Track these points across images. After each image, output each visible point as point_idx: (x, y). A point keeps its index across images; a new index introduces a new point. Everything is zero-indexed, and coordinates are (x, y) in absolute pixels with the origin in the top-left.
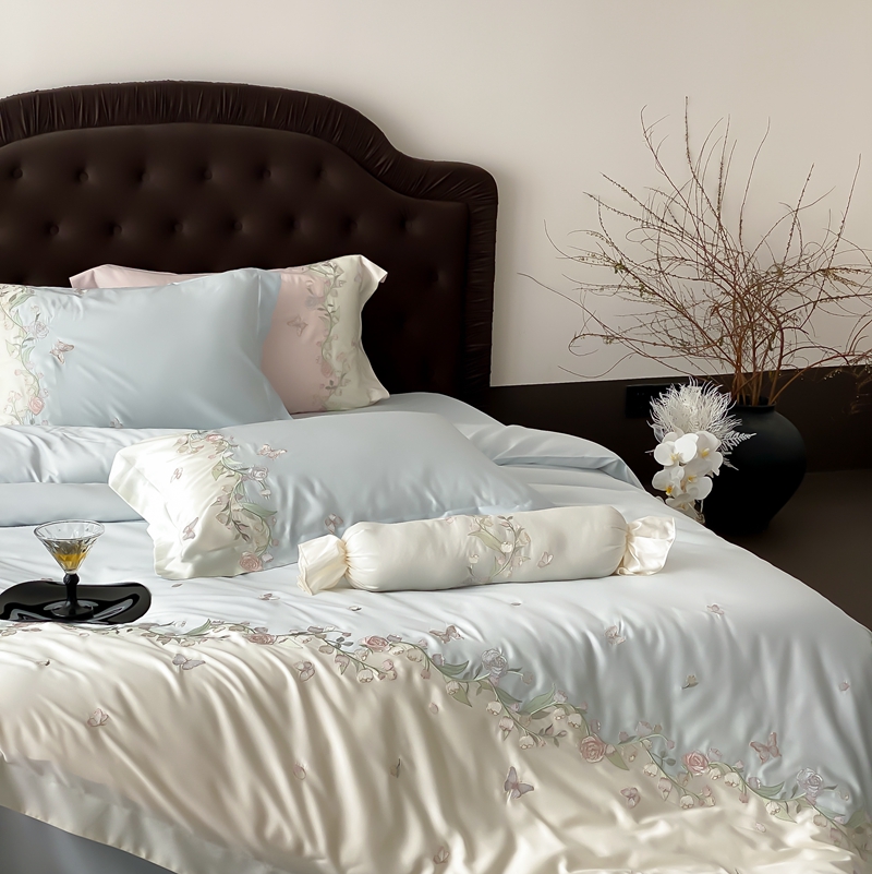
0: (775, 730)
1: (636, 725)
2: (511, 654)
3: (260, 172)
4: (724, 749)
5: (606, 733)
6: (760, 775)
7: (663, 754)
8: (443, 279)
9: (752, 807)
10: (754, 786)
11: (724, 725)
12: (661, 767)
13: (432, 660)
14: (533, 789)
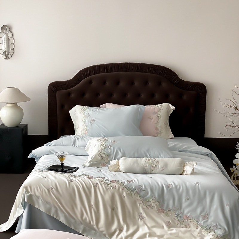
0: (208, 213)
1: (172, 207)
2: (143, 187)
3: (146, 83)
4: (194, 215)
5: (165, 208)
6: (202, 223)
7: (179, 215)
9: (198, 230)
10: (200, 225)
11: (195, 210)
12: (177, 218)
13: (125, 186)
14: (145, 218)
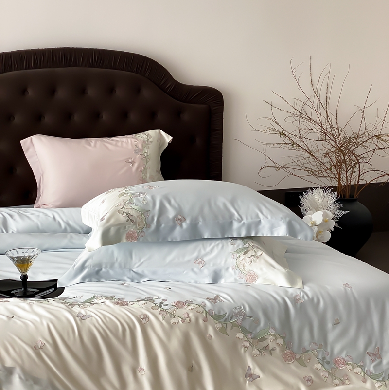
0: (378, 345)
1: (310, 344)
2: (247, 309)
4: (354, 355)
5: (295, 348)
6: (372, 368)
7: (324, 359)
8: (199, 141)
9: (368, 385)
10: (369, 373)
12: (323, 365)
13: (208, 312)
14: (259, 377)
